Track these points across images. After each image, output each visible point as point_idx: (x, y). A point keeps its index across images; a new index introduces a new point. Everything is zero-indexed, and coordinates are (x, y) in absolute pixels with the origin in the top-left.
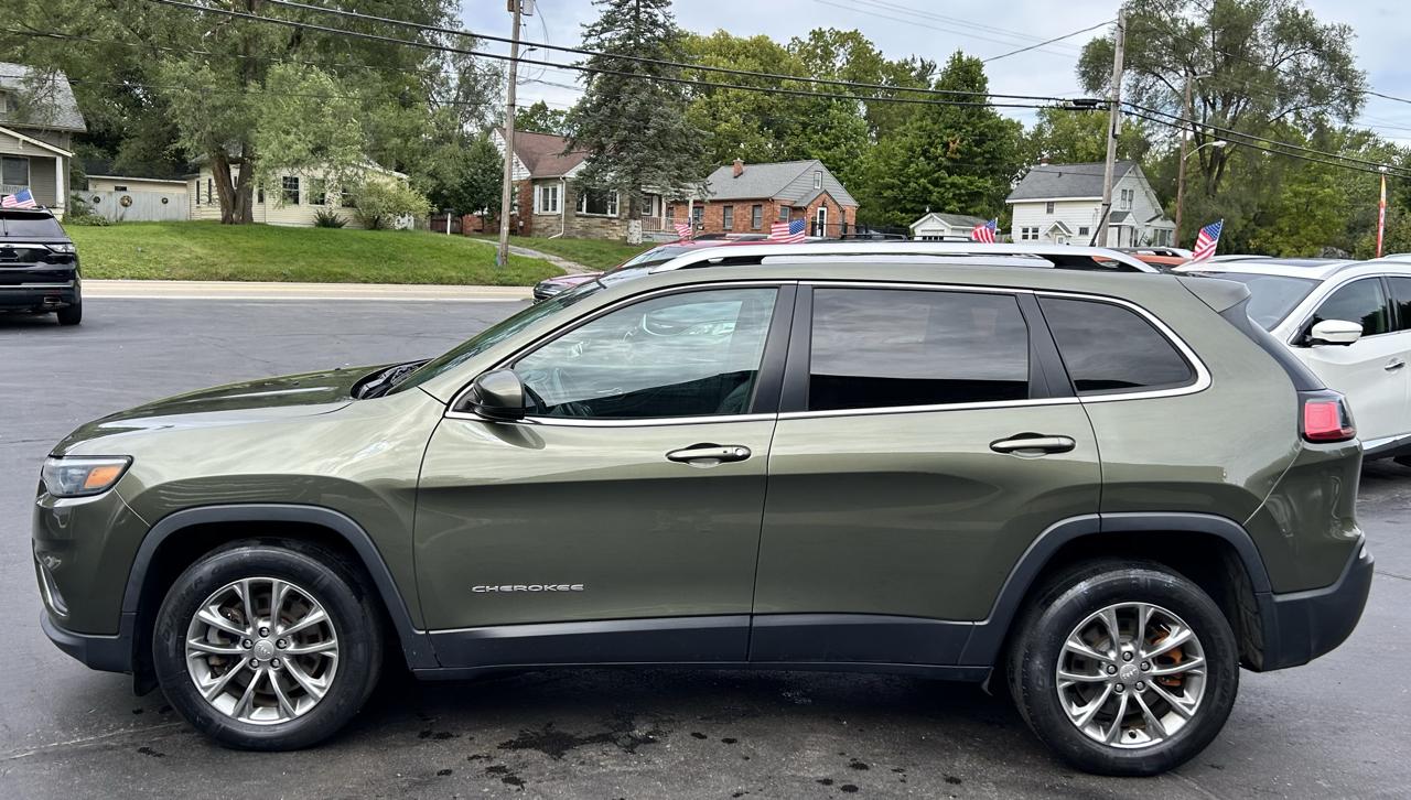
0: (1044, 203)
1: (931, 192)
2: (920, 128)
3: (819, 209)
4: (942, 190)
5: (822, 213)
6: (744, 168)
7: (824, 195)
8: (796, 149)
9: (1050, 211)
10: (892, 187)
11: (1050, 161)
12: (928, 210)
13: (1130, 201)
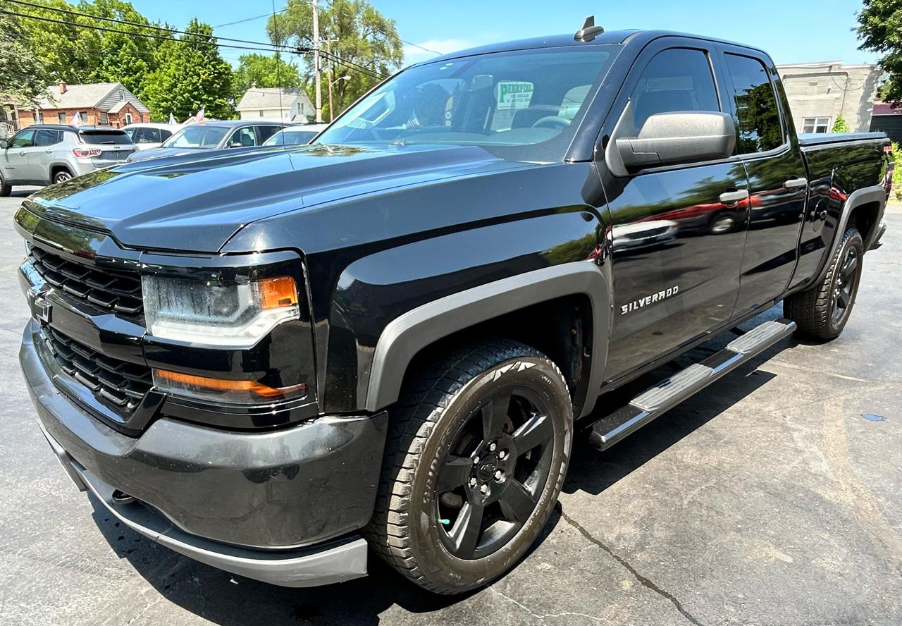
0: (257, 111)
1: (192, 103)
2: (178, 64)
3: (127, 114)
4: (199, 102)
5: (129, 116)
6: (68, 87)
7: (128, 105)
8: (98, 76)
9: (261, 115)
10: (166, 100)
11: (257, 87)
12: (190, 115)
13: (302, 108)
